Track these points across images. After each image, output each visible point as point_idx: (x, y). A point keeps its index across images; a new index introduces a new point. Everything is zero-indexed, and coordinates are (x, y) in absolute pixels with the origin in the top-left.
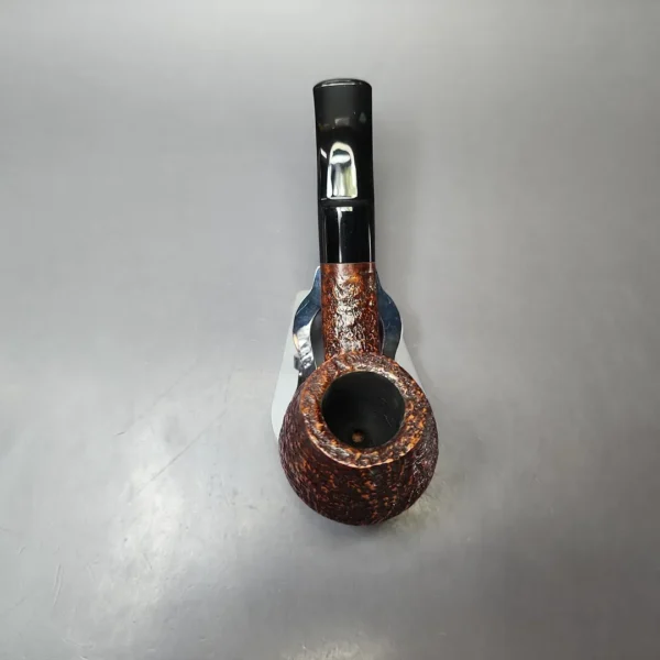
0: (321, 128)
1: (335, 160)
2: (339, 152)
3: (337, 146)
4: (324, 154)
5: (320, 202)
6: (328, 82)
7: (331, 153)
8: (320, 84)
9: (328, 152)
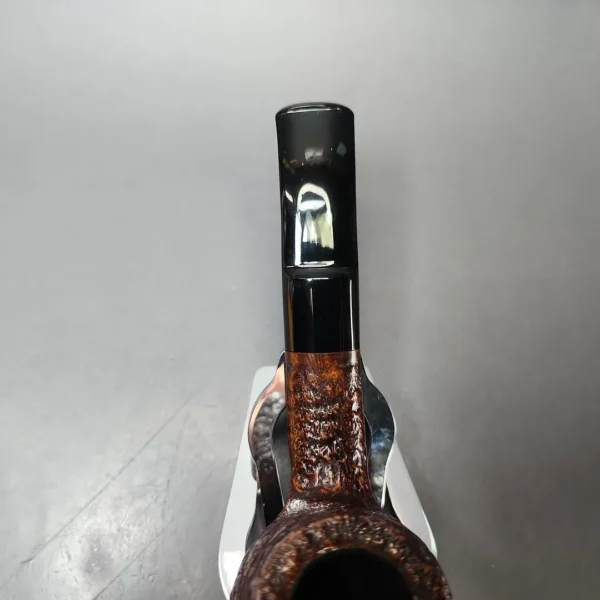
0: (287, 166)
1: (303, 206)
2: (309, 196)
3: (307, 188)
4: (290, 197)
5: (285, 270)
6: (296, 107)
7: (300, 198)
8: (285, 110)
9: (295, 197)
